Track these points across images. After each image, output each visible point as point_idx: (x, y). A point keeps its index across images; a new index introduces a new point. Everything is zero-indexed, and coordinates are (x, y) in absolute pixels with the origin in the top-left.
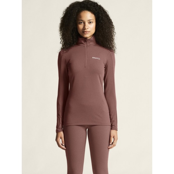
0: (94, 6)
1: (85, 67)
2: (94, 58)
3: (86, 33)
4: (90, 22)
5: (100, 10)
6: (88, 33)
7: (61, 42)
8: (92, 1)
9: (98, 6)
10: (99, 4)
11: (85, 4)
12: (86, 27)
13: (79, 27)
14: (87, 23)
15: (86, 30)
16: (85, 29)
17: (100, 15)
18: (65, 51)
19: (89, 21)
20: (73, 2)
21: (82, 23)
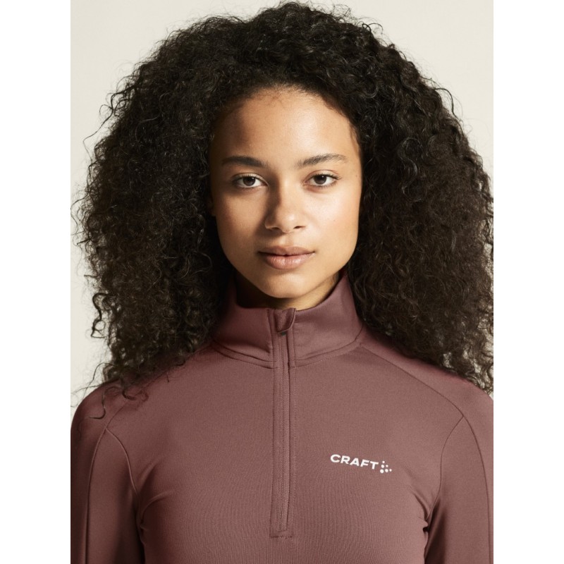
0: (350, 54)
1: (274, 536)
2: (345, 459)
3: (281, 262)
4: (320, 178)
5: (399, 85)
6: (297, 261)
7: (99, 326)
8: (330, 17)
9: (382, 55)
10: (385, 37)
11: (281, 36)
12: (288, 218)
13: (227, 218)
14: (291, 186)
15: (282, 242)
16: (278, 232)
17: (402, 123)
18: (120, 401)
19: (308, 170)
20: (185, 27)
21: (250, 180)
